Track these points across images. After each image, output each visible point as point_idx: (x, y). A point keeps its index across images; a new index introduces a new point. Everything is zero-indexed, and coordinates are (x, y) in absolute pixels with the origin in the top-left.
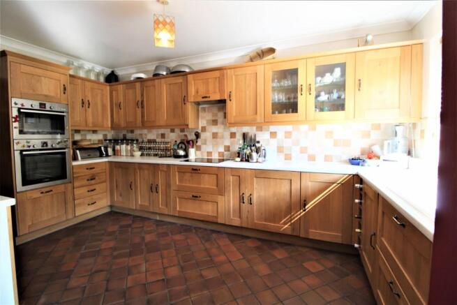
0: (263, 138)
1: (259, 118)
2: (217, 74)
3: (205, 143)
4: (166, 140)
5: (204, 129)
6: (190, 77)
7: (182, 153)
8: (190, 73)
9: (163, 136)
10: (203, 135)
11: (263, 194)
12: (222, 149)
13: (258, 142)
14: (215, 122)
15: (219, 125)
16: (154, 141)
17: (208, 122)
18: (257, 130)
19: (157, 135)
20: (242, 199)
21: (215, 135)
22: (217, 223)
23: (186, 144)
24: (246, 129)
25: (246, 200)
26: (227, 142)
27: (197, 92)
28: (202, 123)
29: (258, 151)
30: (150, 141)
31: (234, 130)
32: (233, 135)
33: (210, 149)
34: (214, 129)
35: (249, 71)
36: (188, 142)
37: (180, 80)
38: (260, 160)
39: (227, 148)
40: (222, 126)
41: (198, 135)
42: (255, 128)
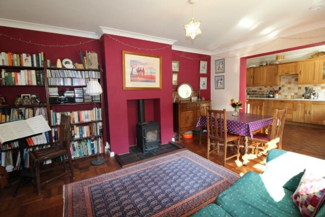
0: (317, 89)
1: (315, 81)
2: (294, 64)
3: (284, 91)
4: (262, 91)
5: (283, 86)
6: (279, 66)
7: (272, 96)
8: (279, 64)
9: (260, 89)
10: (282, 88)
11: (316, 110)
12: (293, 94)
13: (314, 91)
14: (290, 83)
15: (292, 84)
16: (256, 91)
17: (286, 83)
18: (314, 86)
19: (258, 89)
20: (305, 112)
21: (289, 88)
22: (292, 122)
23: (274, 92)
24: (307, 86)
25: (307, 113)
26: (296, 91)
27: (283, 71)
28: (282, 83)
29: (314, 94)
30: (253, 91)
31: (300, 86)
32: (300, 88)
33: (286, 94)
34: (289, 86)
35: (311, 62)
36: (275, 91)
37: (274, 67)
38: (315, 98)
39: (296, 94)
40: (294, 85)
41: (280, 88)
42: (312, 85)
